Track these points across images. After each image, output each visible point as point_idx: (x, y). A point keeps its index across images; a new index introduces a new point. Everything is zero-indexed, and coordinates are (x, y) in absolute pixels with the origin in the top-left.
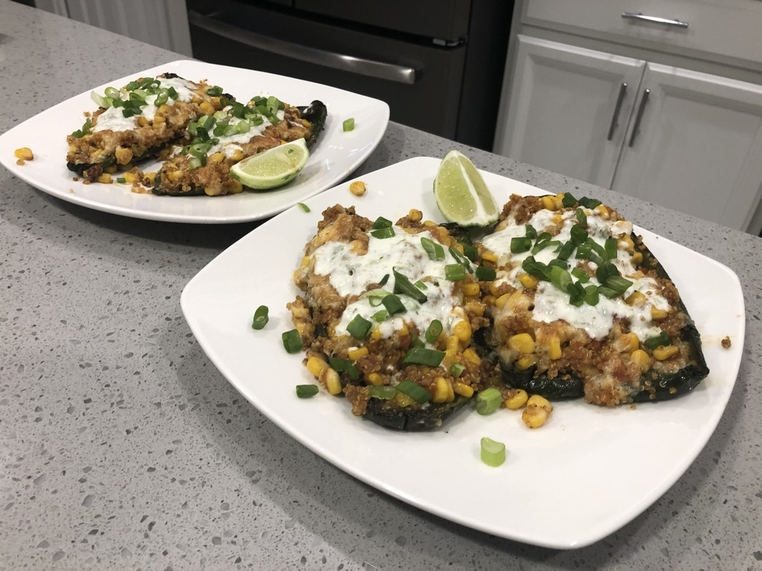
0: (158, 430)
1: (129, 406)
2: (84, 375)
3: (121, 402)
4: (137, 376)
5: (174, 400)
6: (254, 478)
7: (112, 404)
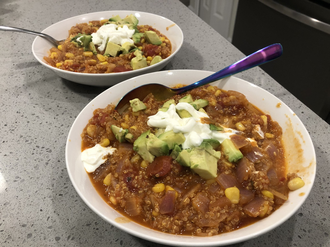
0: (11, 146)
1: (14, 133)
2: (15, 116)
3: (13, 130)
4: (27, 123)
5: (27, 137)
6: (16, 180)
7: (10, 130)
